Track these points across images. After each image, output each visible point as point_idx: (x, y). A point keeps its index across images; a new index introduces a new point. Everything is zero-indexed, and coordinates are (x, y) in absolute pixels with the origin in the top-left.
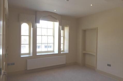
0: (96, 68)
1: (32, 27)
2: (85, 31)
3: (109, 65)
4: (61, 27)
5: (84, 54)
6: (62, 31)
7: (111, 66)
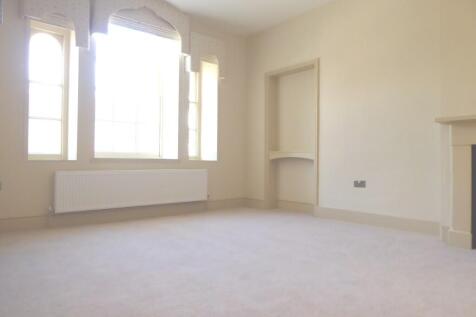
0: (318, 203)
1: (77, 45)
2: (275, 80)
3: (360, 184)
4: (189, 59)
5: (276, 164)
6: (192, 76)
7: (367, 184)
